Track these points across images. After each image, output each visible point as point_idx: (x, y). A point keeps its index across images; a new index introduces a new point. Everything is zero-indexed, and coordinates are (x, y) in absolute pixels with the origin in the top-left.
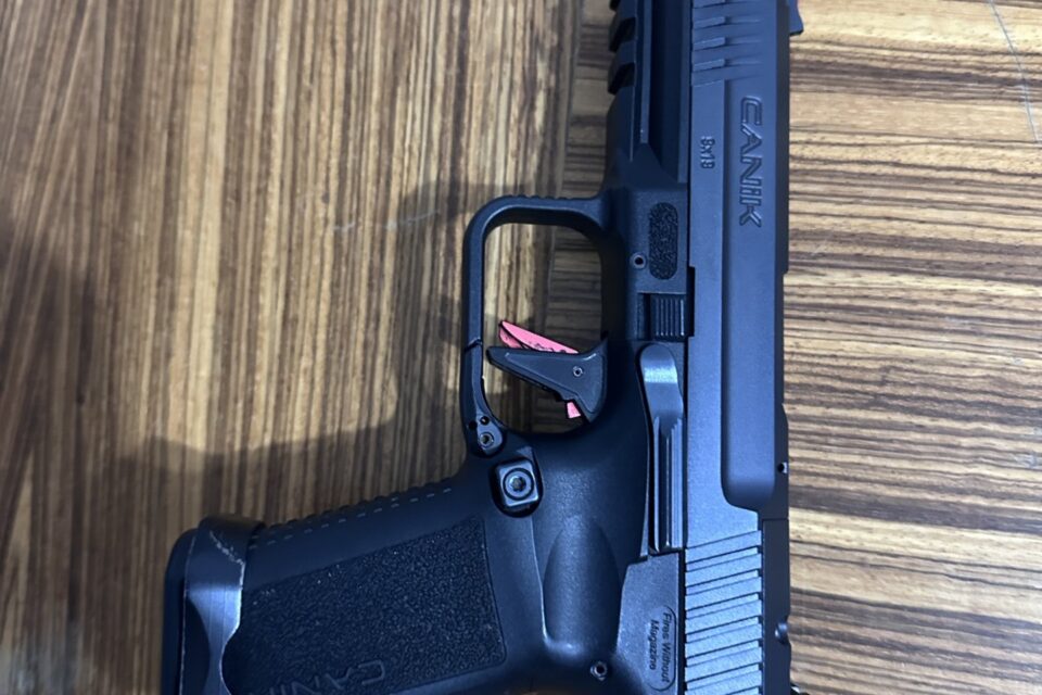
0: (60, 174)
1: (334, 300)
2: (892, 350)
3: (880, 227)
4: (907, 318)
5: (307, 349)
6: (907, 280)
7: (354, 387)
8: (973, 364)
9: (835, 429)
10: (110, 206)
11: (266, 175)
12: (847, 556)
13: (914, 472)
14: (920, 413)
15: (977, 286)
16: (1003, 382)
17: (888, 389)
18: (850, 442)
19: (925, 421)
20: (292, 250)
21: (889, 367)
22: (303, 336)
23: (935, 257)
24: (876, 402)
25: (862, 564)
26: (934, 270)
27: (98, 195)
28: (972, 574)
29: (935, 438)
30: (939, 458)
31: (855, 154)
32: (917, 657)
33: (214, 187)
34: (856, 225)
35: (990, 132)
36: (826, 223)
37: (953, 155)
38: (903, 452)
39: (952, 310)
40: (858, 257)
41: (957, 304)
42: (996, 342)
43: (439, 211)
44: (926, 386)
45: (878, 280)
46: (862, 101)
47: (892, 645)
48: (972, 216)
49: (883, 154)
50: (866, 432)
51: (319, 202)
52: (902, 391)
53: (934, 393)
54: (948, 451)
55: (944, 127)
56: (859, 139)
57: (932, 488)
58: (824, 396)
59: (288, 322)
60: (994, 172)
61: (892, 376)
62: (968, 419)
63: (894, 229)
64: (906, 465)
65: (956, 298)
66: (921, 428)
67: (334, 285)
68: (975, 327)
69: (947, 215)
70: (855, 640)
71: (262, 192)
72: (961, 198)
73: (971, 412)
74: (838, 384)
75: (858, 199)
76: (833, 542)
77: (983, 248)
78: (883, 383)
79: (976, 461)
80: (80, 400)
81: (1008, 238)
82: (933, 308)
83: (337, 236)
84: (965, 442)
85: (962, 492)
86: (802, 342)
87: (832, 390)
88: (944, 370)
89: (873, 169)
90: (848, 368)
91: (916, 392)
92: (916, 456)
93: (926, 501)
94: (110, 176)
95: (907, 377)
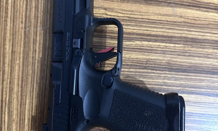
1: (24, 47)
2: (148, 57)
3: (145, 32)
4: (150, 51)
5: (18, 58)
6: (151, 43)
7: (30, 68)
8: (163, 60)
9: (138, 74)
11: (7, 17)
13: (153, 82)
14: (154, 70)
15: (164, 44)
16: (169, 63)
17: (147, 65)
19: (155, 71)
20: (13, 34)
21: (148, 61)
22: (17, 56)
23: (156, 38)
24: (145, 68)
26: (156, 41)
29: (157, 75)
31: (140, 17)
34: (141, 32)
35: (166, 13)
36: (135, 31)
37: (160, 18)
38: (151, 78)
39: (159, 49)
40: (141, 38)
41: (160, 48)
42: (168, 55)
43: (50, 26)
44: (155, 64)
45: (145, 43)
46: (142, 6)
48: (163, 30)
49: (146, 17)
50: (143, 74)
51: (20, 24)
52: (150, 66)
53: (156, 66)
54: (159, 77)
55: (158, 12)
56: (141, 14)
57: (156, 85)
58: (135, 67)
59: (13, 52)
60: (167, 21)
61: (148, 62)
62: (163, 71)
63: (148, 33)
64: (151, 80)
65: (160, 47)
66: (154, 73)
67: (24, 43)
68: (164, 52)
69: (158, 30)
71: (6, 21)
72: (161, 26)
73: (163, 69)
74: (138, 64)
75: (141, 26)
77: (165, 37)
78: (146, 64)
79: (164, 79)
81: (170, 35)
82: (156, 49)
83: (25, 32)
84: (162, 75)
85: (162, 85)
86: (131, 56)
87: (137, 66)
88: (158, 61)
89: (144, 20)
90: (140, 61)
91: (153, 66)
92: (153, 79)
95: (151, 63)
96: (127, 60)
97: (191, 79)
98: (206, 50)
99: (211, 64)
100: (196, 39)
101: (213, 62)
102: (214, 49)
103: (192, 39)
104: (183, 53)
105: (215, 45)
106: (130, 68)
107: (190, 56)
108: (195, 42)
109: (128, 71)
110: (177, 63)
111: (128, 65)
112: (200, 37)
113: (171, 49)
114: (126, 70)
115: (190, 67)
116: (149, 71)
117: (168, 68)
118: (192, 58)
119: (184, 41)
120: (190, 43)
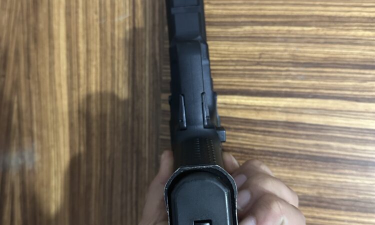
0: (16, 11)
1: (101, 44)
2: (262, 48)
3: (259, 12)
4: (267, 39)
5: (94, 59)
6: (266, 28)
7: (109, 70)
8: (285, 51)
9: (247, 72)
10: (32, 20)
11: (77, 7)
12: (251, 108)
13: (269, 83)
14: (270, 66)
15: (286, 28)
16: (293, 55)
17: (261, 60)
18: (251, 76)
19: (272, 68)
20: (87, 28)
21: (262, 54)
22: (93, 55)
24: (258, 64)
25: (255, 110)
26: (274, 24)
27: (28, 16)
28: (286, 110)
29: (274, 73)
30: (276, 78)
32: (271, 134)
33: (62, 12)
34: (251, 12)
36: (243, 12)
38: (266, 77)
39: (279, 36)
40: (252, 22)
41: (280, 34)
42: (292, 44)
44: (272, 58)
45: (258, 28)
47: (264, 131)
48: (284, 7)
50: (256, 73)
51: (94, 15)
52: (266, 60)
53: (274, 60)
54: (278, 77)
57: (274, 87)
58: (243, 63)
59: (88, 51)
61: (263, 56)
62: (284, 67)
63: (262, 12)
64: (267, 81)
65: (280, 32)
66: (271, 70)
67: (101, 40)
68: (286, 39)
69: (277, 8)
70: (254, 130)
71: (77, 12)
72: (281, 2)
74: (247, 59)
75: (251, 4)
76: (247, 104)
77: (288, 16)
78: (260, 58)
79: (286, 78)
80: (29, 78)
81: (295, 13)
82: (274, 35)
83: (100, 25)
84: (283, 73)
85: (283, 87)
86: (237, 48)
87: (245, 61)
88: (277, 53)
90: (250, 55)
91: (269, 60)
92: (269, 78)
93: (273, 91)
94: (31, 11)
95: (267, 56)
96: (232, 54)
97: (328, 78)
98: (352, 33)
99: (360, 54)
100: (335, 17)
101: (364, 50)
102: (366, 30)
103: (329, 17)
104: (316, 40)
105: (368, 24)
106: (236, 65)
107: (325, 43)
108: (334, 22)
109: (233, 70)
110: (306, 54)
111: (233, 61)
112: (342, 14)
113: (297, 34)
114: (231, 68)
115: (325, 59)
116: (264, 68)
117: (292, 63)
118: (330, 46)
119: (316, 21)
120: (327, 24)
